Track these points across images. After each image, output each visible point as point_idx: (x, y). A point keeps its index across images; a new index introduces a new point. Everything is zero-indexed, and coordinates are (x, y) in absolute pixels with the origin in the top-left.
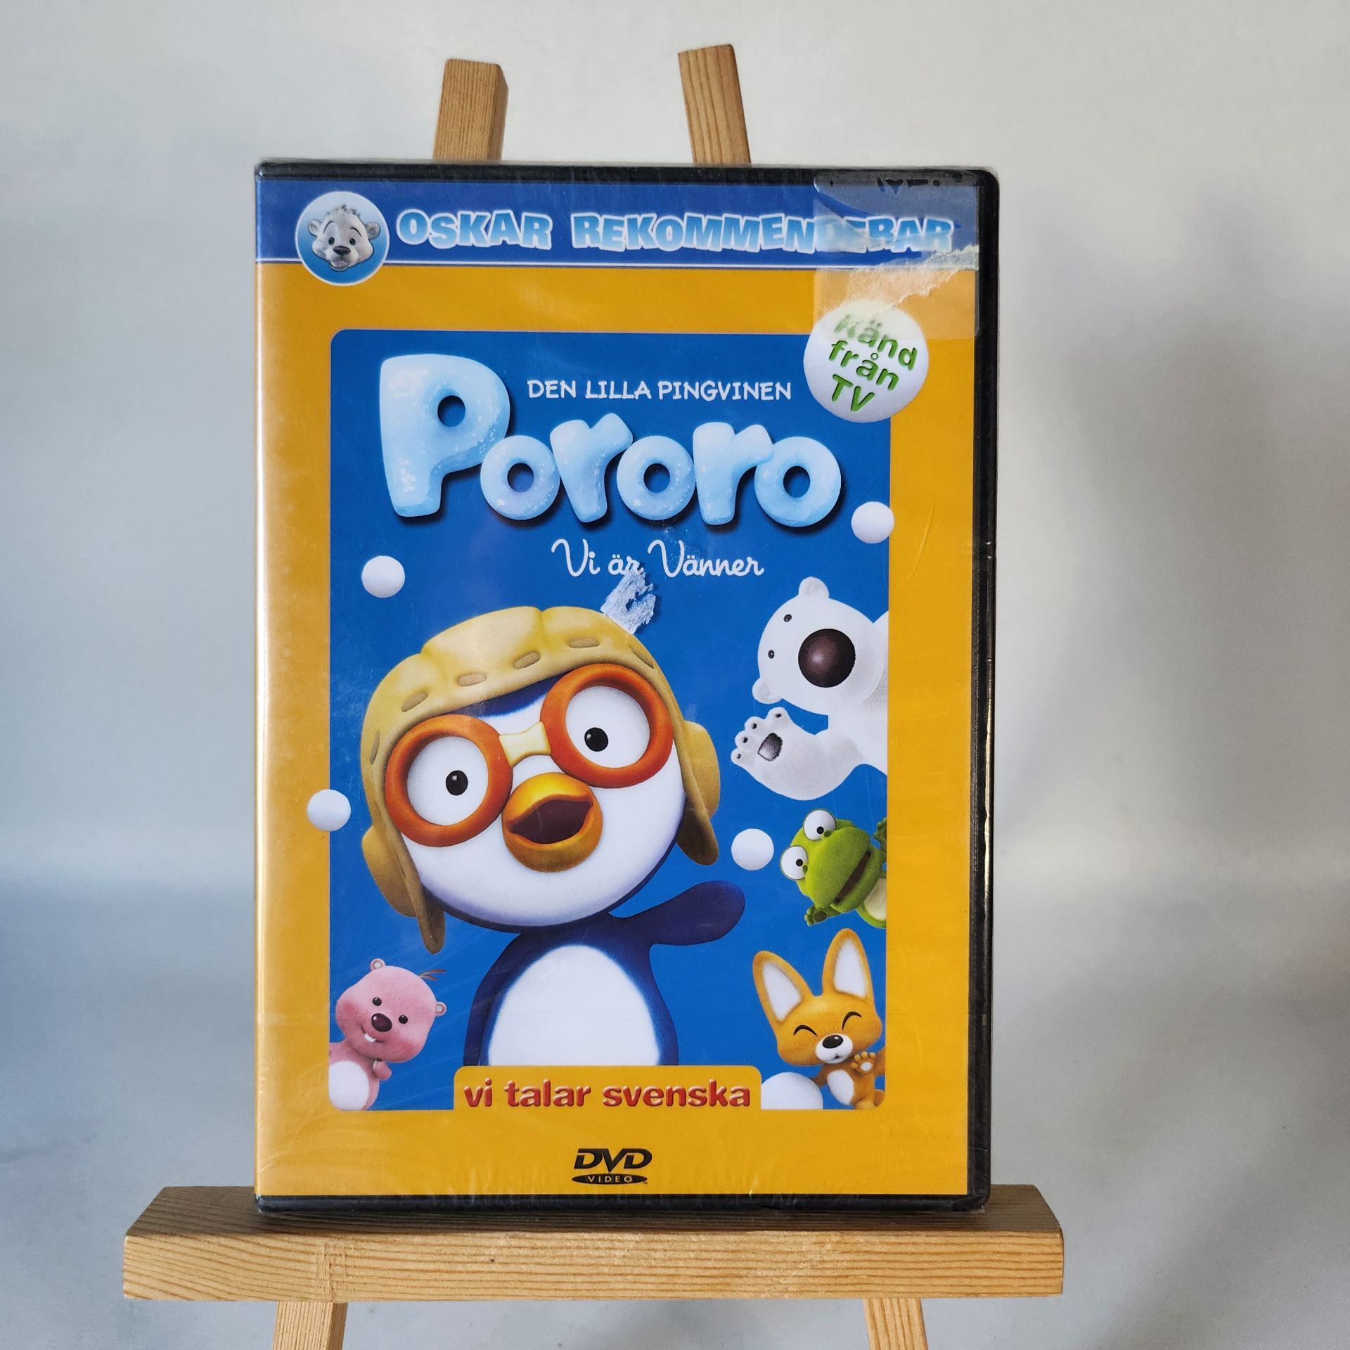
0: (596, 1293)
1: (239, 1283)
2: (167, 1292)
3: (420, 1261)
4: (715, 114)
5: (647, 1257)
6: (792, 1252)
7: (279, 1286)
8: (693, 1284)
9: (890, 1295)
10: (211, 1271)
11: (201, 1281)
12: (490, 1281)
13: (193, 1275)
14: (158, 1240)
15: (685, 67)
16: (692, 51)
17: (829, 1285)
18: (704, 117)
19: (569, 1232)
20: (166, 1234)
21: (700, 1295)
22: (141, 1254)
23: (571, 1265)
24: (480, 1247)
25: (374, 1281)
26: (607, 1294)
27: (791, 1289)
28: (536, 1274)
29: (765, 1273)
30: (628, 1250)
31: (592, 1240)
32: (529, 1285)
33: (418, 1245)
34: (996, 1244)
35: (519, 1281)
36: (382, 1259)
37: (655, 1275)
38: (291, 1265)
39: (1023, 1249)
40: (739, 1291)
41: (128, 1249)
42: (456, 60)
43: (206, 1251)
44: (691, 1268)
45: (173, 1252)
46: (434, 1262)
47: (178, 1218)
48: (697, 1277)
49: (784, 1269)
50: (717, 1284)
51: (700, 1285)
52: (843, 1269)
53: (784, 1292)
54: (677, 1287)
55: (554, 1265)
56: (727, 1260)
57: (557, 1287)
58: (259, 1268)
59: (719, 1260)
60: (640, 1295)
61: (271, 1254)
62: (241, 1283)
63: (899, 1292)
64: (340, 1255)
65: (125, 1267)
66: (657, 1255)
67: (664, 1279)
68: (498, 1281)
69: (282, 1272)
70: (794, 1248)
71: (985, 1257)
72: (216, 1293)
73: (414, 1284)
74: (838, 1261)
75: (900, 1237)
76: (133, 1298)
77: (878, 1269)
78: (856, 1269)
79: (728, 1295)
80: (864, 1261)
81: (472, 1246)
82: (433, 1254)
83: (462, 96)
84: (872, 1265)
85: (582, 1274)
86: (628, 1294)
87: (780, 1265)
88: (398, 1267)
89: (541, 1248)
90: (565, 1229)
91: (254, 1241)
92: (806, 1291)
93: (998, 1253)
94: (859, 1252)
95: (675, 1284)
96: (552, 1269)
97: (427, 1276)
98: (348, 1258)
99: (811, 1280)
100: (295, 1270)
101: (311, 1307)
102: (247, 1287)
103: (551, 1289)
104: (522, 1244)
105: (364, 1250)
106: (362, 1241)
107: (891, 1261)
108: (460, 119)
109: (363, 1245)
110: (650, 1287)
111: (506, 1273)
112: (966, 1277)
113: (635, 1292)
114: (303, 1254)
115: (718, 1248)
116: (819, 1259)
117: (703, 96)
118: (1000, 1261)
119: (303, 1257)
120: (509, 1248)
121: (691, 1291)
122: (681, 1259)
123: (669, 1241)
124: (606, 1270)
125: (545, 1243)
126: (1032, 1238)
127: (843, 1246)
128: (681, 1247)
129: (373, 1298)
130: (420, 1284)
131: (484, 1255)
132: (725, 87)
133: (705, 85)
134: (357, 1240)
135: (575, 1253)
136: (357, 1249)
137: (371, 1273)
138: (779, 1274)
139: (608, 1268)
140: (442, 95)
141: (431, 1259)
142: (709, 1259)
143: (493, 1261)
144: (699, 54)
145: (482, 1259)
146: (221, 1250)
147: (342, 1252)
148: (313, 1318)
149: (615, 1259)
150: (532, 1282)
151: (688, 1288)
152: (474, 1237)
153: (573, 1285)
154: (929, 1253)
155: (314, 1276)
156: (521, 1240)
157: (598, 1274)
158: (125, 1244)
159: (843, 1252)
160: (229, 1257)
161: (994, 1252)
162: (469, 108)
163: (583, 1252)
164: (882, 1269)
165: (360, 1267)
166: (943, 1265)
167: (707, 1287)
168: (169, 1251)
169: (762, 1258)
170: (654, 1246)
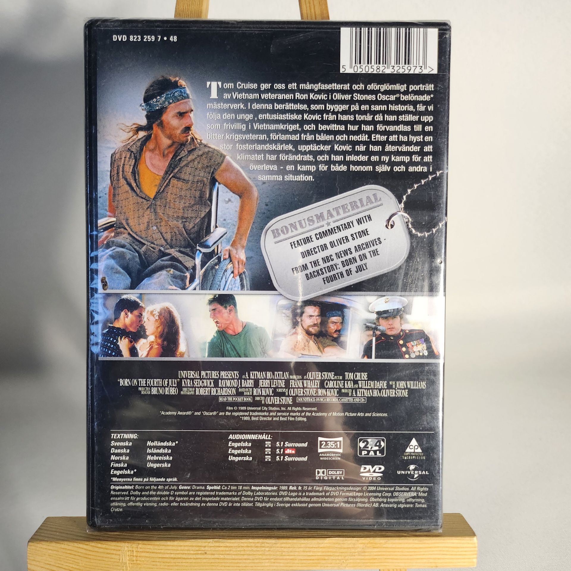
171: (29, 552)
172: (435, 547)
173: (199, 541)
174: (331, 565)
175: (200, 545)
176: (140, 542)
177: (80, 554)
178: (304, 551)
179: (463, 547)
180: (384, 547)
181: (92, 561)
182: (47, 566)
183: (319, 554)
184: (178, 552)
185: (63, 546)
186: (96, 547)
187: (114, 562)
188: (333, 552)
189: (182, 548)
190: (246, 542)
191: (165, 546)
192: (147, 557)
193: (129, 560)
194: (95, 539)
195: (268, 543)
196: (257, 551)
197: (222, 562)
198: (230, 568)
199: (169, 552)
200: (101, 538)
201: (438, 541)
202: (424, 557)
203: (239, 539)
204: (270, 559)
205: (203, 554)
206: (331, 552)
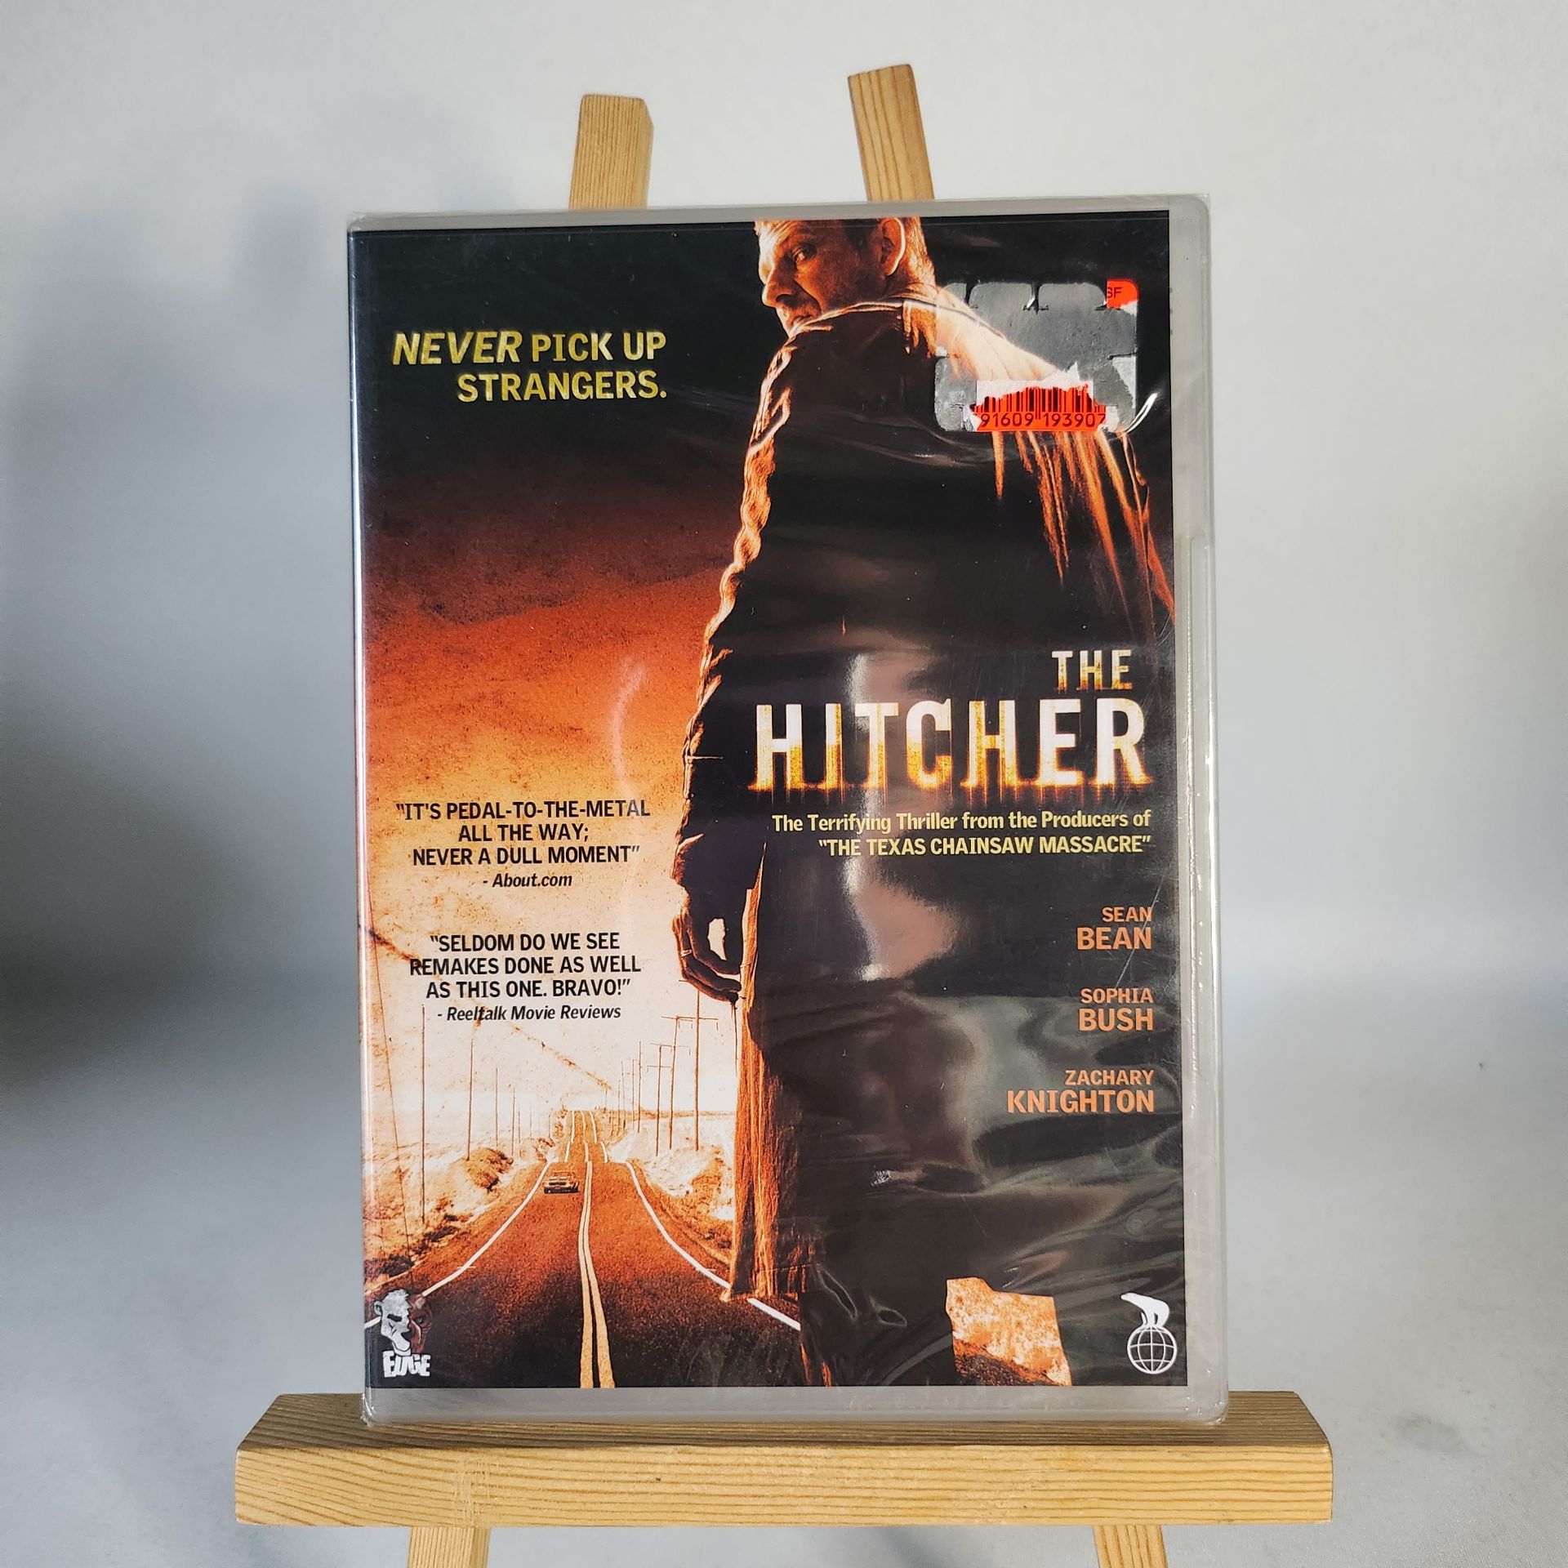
0: (777, 1519)
1: (367, 1505)
2: (283, 1516)
3: (576, 1480)
4: (892, 145)
5: (839, 1475)
6: (1009, 1471)
7: (413, 1509)
8: (894, 1508)
9: (1127, 1522)
10: (335, 1492)
11: (323, 1504)
12: (657, 1504)
13: (315, 1497)
14: (275, 1456)
15: (856, 94)
16: (863, 73)
17: (1053, 1509)
18: (880, 149)
19: (748, 1446)
20: (283, 1448)
21: (902, 1521)
22: (254, 1472)
23: (751, 1485)
24: (644, 1463)
25: (521, 1503)
26: (792, 1519)
27: (1009, 1514)
28: (711, 1495)
29: (978, 1495)
30: (816, 1468)
31: (774, 1456)
32: (702, 1509)
33: (572, 1461)
34: (1251, 1460)
35: (690, 1504)
36: (531, 1477)
37: (848, 1497)
38: (427, 1484)
39: (1284, 1467)
40: (949, 1517)
41: (239, 1465)
42: (593, 96)
43: (330, 1468)
44: (891, 1489)
45: (292, 1469)
46: (592, 1481)
47: (295, 1430)
48: (898, 1499)
49: (1000, 1491)
50: (922, 1508)
51: (902, 1508)
52: (1070, 1490)
53: (1001, 1518)
54: (874, 1511)
55: (729, 1485)
56: (934, 1480)
57: (735, 1512)
58: (390, 1488)
59: (923, 1480)
60: (831, 1521)
61: (404, 1472)
62: (370, 1505)
63: (1138, 1519)
64: (483, 1473)
65: (237, 1487)
66: (851, 1474)
67: (860, 1502)
68: (665, 1504)
69: (417, 1492)
70: (1012, 1466)
71: (1239, 1476)
72: (341, 1517)
73: (568, 1507)
74: (1064, 1481)
75: (1137, 1453)
76: (247, 1523)
77: (1112, 1490)
78: (1086, 1490)
79: (934, 1521)
80: (1095, 1481)
81: (634, 1463)
82: (589, 1472)
83: (601, 135)
84: (1105, 1486)
85: (763, 1496)
86: (819, 1519)
87: (995, 1486)
88: (550, 1487)
89: (715, 1465)
90: (740, 1443)
91: (384, 1456)
92: (1027, 1517)
93: (1255, 1471)
94: (1088, 1471)
95: (872, 1508)
96: (725, 1490)
97: (584, 1498)
98: (493, 1477)
99: (1032, 1504)
100: (431, 1490)
101: (449, 1535)
102: (379, 1510)
103: (728, 1514)
104: (692, 1461)
105: (514, 1467)
106: (508, 1456)
107: (1126, 1482)
108: (599, 160)
109: (509, 1461)
110: (842, 1511)
111: (675, 1494)
112: (1217, 1501)
113: (826, 1517)
114: (440, 1472)
115: (922, 1466)
116: (1041, 1479)
117: (878, 124)
118: (1257, 1481)
119: (440, 1475)
120: (677, 1464)
121: (891, 1516)
122: (878, 1479)
123: (864, 1457)
124: (791, 1491)
125: (719, 1460)
126: (1297, 1453)
127: (1070, 1463)
128: (878, 1465)
129: (521, 1523)
130: (577, 1507)
131: (649, 1473)
132: (902, 113)
133: (880, 113)
134: (500, 1455)
135: (752, 1470)
136: (502, 1466)
137: (519, 1494)
138: (996, 1497)
139: (794, 1488)
140: (579, 134)
141: (586, 1477)
142: (912, 1479)
143: (659, 1480)
144: (873, 76)
145: (646, 1477)
146: (347, 1467)
147: (486, 1469)
148: (452, 1547)
149: (801, 1478)
150: (704, 1504)
151: (888, 1512)
152: (637, 1452)
153: (754, 1508)
154: (1175, 1472)
155: (454, 1499)
156: (691, 1456)
157: (782, 1496)
158: (237, 1461)
159: (1070, 1471)
160: (356, 1475)
161: (1250, 1471)
162: (609, 149)
163: (764, 1470)
164: (1116, 1490)
165: (506, 1488)
166: (1190, 1486)
167: (911, 1512)
168: (285, 1468)
169: (971, 1476)
170: (845, 1463)
171: (240, 1474)
172: (1226, 1472)
173: (641, 1449)
174: (965, 1514)
175: (644, 1460)
176: (501, 1451)
177: (358, 1480)
178: (898, 1478)
179: (1298, 1473)
180: (1095, 1471)
181: (389, 1497)
182: (283, 1510)
183: (937, 1485)
184: (591, 1476)
185: (318, 1460)
186: (396, 1462)
187: (440, 1499)
188: (967, 1481)
189: (602, 1467)
190: (756, 1452)
191: (562, 1460)
192: (517, 1488)
193: (474, 1496)
194: (396, 1444)
195: (809, 1457)
196: (783, 1476)
197: (698, 1502)
198: (717, 1518)
199: (568, 1475)
200: (408, 1441)
201: (1232, 1456)
202: (1197, 1495)
203: (739, 1446)
204: (815, 1498)
205: (651, 1482)
206: (963, 1480)
